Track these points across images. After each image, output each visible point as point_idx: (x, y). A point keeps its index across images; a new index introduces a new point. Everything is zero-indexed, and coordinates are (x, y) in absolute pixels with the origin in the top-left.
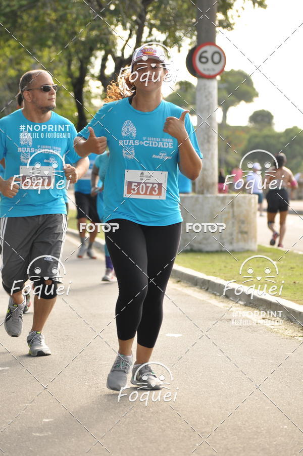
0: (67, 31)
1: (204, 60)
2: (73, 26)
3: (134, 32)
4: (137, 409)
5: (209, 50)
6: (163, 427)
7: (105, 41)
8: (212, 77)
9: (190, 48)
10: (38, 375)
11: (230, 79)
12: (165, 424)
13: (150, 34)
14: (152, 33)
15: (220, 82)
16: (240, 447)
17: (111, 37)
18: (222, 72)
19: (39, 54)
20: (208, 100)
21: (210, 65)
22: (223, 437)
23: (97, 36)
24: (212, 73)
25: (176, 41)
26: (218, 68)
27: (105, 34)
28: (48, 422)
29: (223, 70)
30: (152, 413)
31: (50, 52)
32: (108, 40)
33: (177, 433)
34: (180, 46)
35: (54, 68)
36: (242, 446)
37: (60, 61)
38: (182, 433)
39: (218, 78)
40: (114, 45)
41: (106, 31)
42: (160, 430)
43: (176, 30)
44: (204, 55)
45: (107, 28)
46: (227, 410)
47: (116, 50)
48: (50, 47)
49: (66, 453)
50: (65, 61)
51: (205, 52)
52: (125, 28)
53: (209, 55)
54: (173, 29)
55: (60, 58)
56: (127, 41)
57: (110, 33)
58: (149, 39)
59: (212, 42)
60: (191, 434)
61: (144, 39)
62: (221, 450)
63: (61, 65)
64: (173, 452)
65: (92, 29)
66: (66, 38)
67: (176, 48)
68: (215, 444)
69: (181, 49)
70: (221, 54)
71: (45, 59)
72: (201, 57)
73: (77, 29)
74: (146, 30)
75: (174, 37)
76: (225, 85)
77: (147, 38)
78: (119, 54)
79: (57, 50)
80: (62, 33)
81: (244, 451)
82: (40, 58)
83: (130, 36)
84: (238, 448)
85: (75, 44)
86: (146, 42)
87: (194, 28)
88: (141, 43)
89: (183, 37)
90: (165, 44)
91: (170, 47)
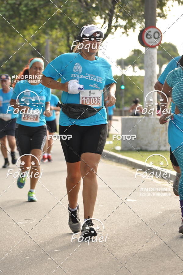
1: (149, 37)
2: (71, 17)
3: (107, 20)
5: (152, 30)
8: (153, 47)
11: (164, 48)
13: (117, 21)
14: (118, 20)
15: (158, 50)
19: (50, 33)
20: (151, 60)
21: (153, 39)
23: (85, 22)
24: (154, 44)
25: (133, 25)
26: (157, 41)
28: (58, 252)
29: (160, 43)
31: (57, 32)
34: (134, 28)
35: (59, 42)
36: (174, 267)
37: (63, 38)
39: (157, 47)
41: (90, 20)
43: (132, 19)
44: (149, 33)
45: (91, 18)
48: (56, 29)
50: (66, 38)
51: (150, 32)
52: (102, 18)
53: (152, 34)
54: (130, 18)
55: (63, 36)
56: (103, 26)
57: (93, 21)
58: (118, 24)
59: (154, 26)
61: (113, 24)
62: (161, 269)
63: (63, 40)
65: (82, 18)
66: (67, 24)
67: (132, 29)
69: (135, 30)
70: (159, 33)
71: (54, 36)
72: (147, 35)
73: (73, 18)
74: (114, 19)
75: (131, 22)
76: (161, 52)
77: (115, 23)
79: (61, 31)
80: (64, 21)
82: (51, 35)
83: (105, 23)
84: (171, 268)
85: (72, 27)
86: (114, 26)
87: (143, 18)
88: (111, 27)
89: (137, 24)
90: (126, 28)
91: (129, 29)
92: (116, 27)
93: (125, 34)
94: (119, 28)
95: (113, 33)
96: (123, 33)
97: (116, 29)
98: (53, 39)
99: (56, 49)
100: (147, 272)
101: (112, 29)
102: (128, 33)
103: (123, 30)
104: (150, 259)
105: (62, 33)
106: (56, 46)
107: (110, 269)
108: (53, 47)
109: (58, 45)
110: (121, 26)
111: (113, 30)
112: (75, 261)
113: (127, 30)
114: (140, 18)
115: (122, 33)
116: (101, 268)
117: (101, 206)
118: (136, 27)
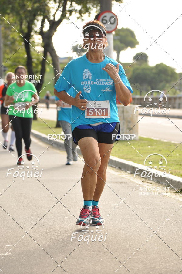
0: (19, 4)
1: (104, 22)
2: (23, 1)
3: (61, 5)
5: (108, 15)
7: (43, 10)
8: (110, 32)
9: (96, 14)
10: (3, 218)
11: (121, 33)
12: (82, 247)
13: (71, 5)
14: (72, 5)
15: (114, 36)
17: (47, 8)
18: (115, 29)
19: (2, 18)
21: (108, 25)
23: (38, 7)
24: (110, 30)
25: (87, 10)
26: (113, 27)
27: (43, 6)
28: (9, 247)
29: (116, 28)
31: (9, 17)
32: (45, 9)
33: (89, 253)
34: (90, 13)
37: (15, 23)
38: (92, 253)
39: (114, 33)
40: (49, 12)
41: (44, 4)
43: (87, 3)
44: (105, 18)
45: (44, 2)
46: (120, 238)
47: (50, 15)
48: (9, 14)
49: (20, 266)
50: (18, 22)
51: (105, 16)
52: (55, 2)
53: (107, 19)
54: (85, 2)
55: (15, 21)
56: (57, 10)
57: (46, 5)
58: (71, 9)
59: (110, 11)
60: (97, 253)
61: (67, 9)
62: (116, 262)
63: (16, 25)
64: (87, 264)
65: (35, 3)
66: (19, 9)
67: (87, 14)
68: (112, 259)
69: (90, 15)
70: (115, 18)
71: (6, 21)
72: (103, 20)
73: (25, 3)
74: (69, 3)
75: (86, 7)
76: (118, 37)
77: (70, 8)
78: (52, 18)
79: (13, 16)
80: (16, 5)
81: (130, 263)
82: (3, 21)
83: (59, 7)
85: (25, 12)
86: (69, 11)
87: (98, 2)
88: (66, 12)
89: (92, 7)
90: (80, 12)
91: (84, 14)
92: (71, 12)
93: (80, 19)
94: (73, 13)
95: (68, 19)
96: (78, 18)
97: (70, 14)
98: (5, 24)
99: (8, 36)
100: (101, 266)
101: (67, 13)
102: (83, 18)
103: (78, 15)
104: (105, 253)
105: (15, 18)
106: (9, 32)
108: (5, 33)
109: (11, 31)
110: (76, 11)
111: (68, 15)
113: (82, 15)
114: (95, 2)
115: (77, 18)
118: (91, 12)
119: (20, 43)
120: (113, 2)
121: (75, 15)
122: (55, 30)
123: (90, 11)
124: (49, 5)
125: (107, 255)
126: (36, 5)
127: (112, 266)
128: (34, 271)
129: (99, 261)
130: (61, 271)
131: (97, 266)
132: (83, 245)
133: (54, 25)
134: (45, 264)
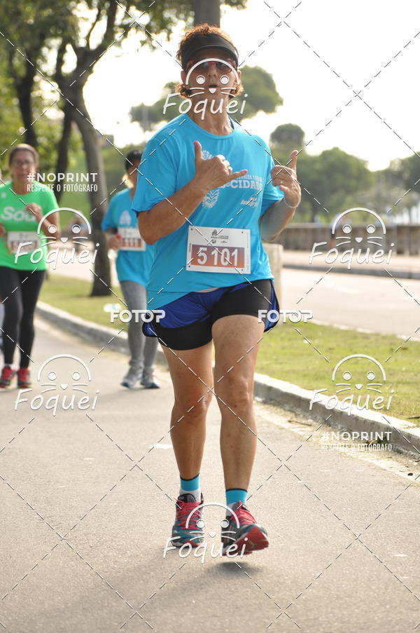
0: (6, 9)
2: (16, 2)
3: (104, 12)
4: (108, 552)
6: (145, 576)
7: (61, 24)
13: (127, 15)
14: (129, 12)
16: (255, 604)
17: (70, 19)
22: (230, 591)
23: (49, 17)
25: (164, 25)
27: (62, 15)
30: (129, 557)
32: (66, 22)
34: (170, 32)
36: (257, 602)
40: (75, 29)
41: (63, 10)
42: (142, 582)
43: (163, 9)
45: (65, 5)
47: (77, 36)
49: (5, 616)
50: (4, 54)
52: (90, 6)
54: (159, 7)
56: (94, 25)
57: (69, 13)
58: (126, 22)
60: (184, 587)
61: (118, 21)
62: (228, 608)
64: (160, 612)
65: (43, 7)
66: (6, 20)
67: (163, 34)
69: (171, 35)
73: (21, 7)
74: (121, 10)
75: (161, 18)
77: (123, 19)
78: (82, 43)
81: (260, 609)
83: (99, 17)
84: (251, 606)
85: (19, 28)
86: (122, 26)
87: (189, 6)
88: (115, 29)
89: (174, 18)
90: (148, 29)
91: (156, 33)
92: (126, 28)
93: (147, 46)
94: (132, 32)
95: (119, 44)
96: (143, 43)
97: (125, 35)
100: (192, 616)
101: (117, 32)
102: (154, 43)
103: (142, 36)
104: (203, 586)
107: (105, 610)
110: (138, 27)
111: (118, 36)
112: (24, 594)
113: (153, 35)
114: (182, 7)
115: (140, 44)
116: (84, 609)
117: (90, 461)
118: (173, 28)
119: (8, 100)
120: (224, 8)
121: (136, 36)
122: (90, 71)
123: (169, 26)
124: (75, 12)
125: (206, 592)
126: (48, 12)
127: (217, 617)
128: (37, 627)
129: (187, 606)
130: (99, 628)
131: (182, 616)
132: (152, 567)
133: (88, 58)
134: (64, 612)
